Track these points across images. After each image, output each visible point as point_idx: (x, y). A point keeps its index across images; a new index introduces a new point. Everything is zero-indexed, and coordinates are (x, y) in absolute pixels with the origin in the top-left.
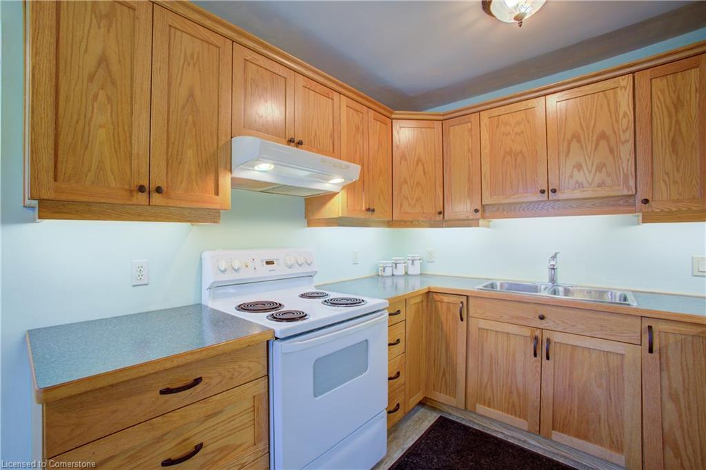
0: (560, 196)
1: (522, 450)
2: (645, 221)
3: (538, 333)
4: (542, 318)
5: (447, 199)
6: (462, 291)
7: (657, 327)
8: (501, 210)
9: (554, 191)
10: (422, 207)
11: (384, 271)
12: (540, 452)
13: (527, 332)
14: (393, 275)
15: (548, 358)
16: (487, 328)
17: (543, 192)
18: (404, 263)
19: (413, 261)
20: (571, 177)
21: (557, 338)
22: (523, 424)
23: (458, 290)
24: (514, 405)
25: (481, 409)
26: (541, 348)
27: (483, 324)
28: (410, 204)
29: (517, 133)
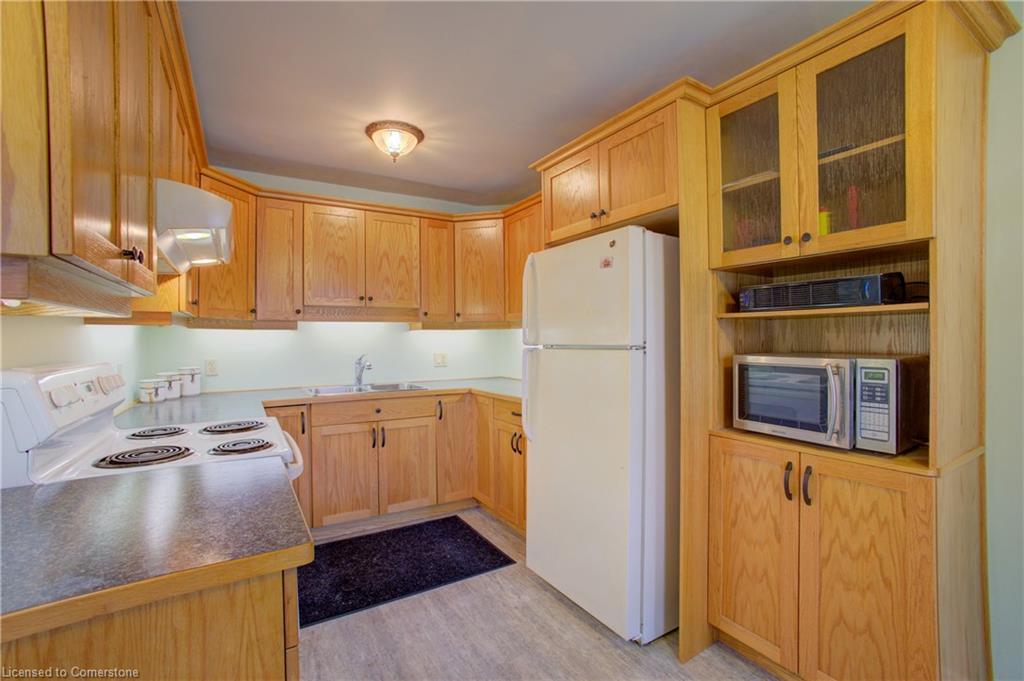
0: (374, 304)
1: (369, 536)
2: (425, 327)
3: (374, 426)
4: (378, 411)
5: (261, 295)
6: (302, 400)
7: (444, 400)
8: (321, 312)
9: (371, 299)
10: (233, 302)
11: (157, 394)
12: (379, 531)
13: (367, 427)
14: (181, 396)
15: (383, 445)
16: (330, 433)
17: (362, 298)
18: (180, 380)
19: (193, 376)
20: (382, 288)
21: (388, 426)
22: (364, 513)
23: (297, 400)
24: (357, 500)
25: (328, 520)
26: (378, 439)
27: (326, 431)
28: (219, 297)
29: (340, 238)
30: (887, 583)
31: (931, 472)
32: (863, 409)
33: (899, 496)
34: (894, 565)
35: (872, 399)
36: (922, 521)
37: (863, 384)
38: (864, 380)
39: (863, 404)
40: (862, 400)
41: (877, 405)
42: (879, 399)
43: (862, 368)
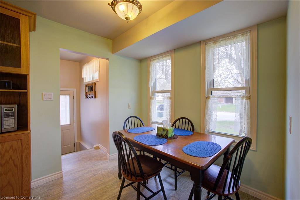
30: (16, 166)
31: (29, 132)
32: (4, 120)
33: (20, 141)
34: (18, 160)
35: (8, 116)
36: (27, 144)
37: (4, 113)
38: (5, 111)
39: (4, 118)
40: (4, 117)
41: (10, 118)
42: (11, 116)
43: (4, 108)
